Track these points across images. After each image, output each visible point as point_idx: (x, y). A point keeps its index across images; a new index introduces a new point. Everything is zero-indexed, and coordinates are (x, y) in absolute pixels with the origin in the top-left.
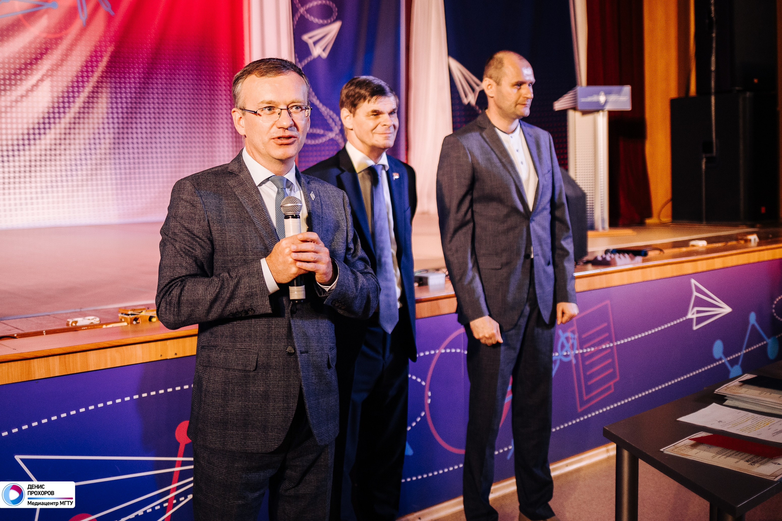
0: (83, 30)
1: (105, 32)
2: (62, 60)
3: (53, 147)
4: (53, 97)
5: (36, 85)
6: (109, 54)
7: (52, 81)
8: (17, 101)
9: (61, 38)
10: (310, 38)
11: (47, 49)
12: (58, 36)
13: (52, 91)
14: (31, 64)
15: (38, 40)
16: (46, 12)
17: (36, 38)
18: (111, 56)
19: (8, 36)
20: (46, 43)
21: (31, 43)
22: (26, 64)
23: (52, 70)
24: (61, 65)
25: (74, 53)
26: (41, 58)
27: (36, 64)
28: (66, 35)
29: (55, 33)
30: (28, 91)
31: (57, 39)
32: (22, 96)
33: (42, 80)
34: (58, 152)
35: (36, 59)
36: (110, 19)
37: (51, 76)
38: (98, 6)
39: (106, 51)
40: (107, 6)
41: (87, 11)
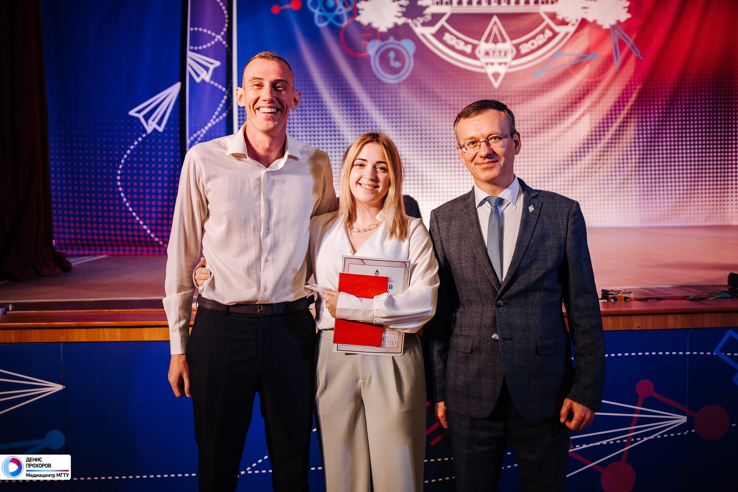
0: (617, 73)
1: (635, 74)
2: (600, 98)
3: (590, 166)
4: (591, 128)
5: (579, 119)
6: (637, 91)
7: (591, 115)
8: (564, 132)
9: (599, 81)
11: (588, 91)
12: (597, 79)
13: (591, 123)
14: (576, 103)
15: (582, 84)
16: (588, 62)
17: (580, 83)
18: (639, 93)
19: (559, 83)
20: (588, 86)
21: (576, 87)
22: (572, 103)
23: (592, 106)
24: (599, 102)
25: (609, 92)
26: (584, 98)
27: (580, 102)
28: (603, 78)
29: (595, 77)
30: (572, 124)
31: (596, 82)
32: (568, 128)
33: (583, 115)
35: (580, 99)
36: (639, 63)
37: (591, 111)
38: (629, 53)
39: (635, 89)
40: (637, 53)
41: (620, 58)
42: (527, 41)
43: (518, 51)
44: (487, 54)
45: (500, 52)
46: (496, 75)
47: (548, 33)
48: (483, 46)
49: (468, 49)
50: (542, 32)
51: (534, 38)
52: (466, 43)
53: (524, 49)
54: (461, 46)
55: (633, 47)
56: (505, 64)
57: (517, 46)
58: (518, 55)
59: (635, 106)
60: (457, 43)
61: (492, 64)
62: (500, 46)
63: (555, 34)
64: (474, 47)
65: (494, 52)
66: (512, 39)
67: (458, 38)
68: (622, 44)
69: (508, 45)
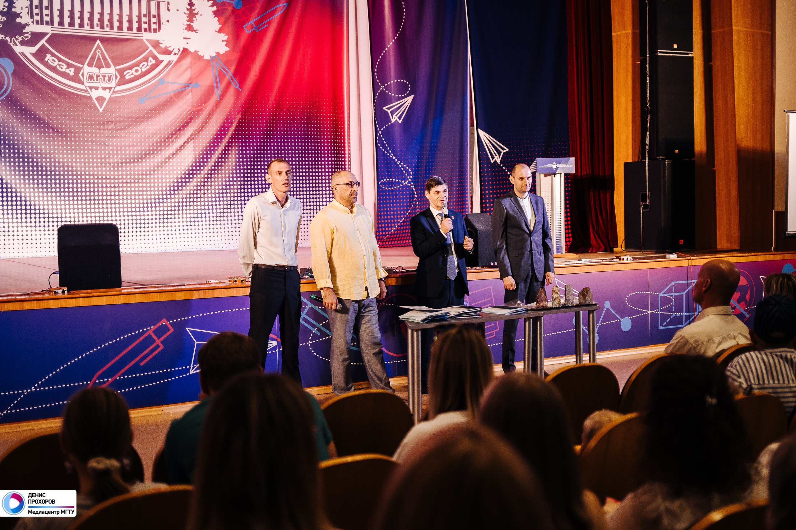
0: (218, 103)
1: (235, 103)
2: (202, 127)
3: (195, 192)
4: (195, 155)
5: (183, 146)
6: (237, 121)
7: (195, 142)
8: (169, 158)
9: (201, 110)
10: (389, 109)
11: (191, 119)
12: (199, 108)
13: (195, 150)
14: (179, 130)
15: (185, 113)
16: (191, 91)
17: (183, 111)
18: (239, 123)
19: (163, 110)
20: (190, 114)
21: (179, 115)
22: (176, 131)
23: (195, 134)
24: (201, 130)
25: (211, 121)
26: (187, 126)
27: (183, 130)
28: (205, 107)
29: (198, 106)
30: (177, 150)
31: (198, 111)
32: (173, 154)
33: (187, 142)
34: (199, 196)
35: (183, 126)
36: (238, 94)
37: (194, 138)
38: (228, 85)
39: (235, 119)
40: (236, 85)
41: (221, 88)
42: (131, 68)
43: (122, 76)
44: (91, 77)
45: (104, 77)
46: (101, 99)
47: (152, 61)
48: (87, 70)
49: (71, 72)
50: (146, 59)
51: (137, 64)
52: (69, 66)
53: (129, 75)
54: (64, 68)
55: (232, 79)
56: (110, 89)
57: (121, 72)
58: (123, 82)
59: (235, 134)
60: (59, 65)
61: (97, 88)
62: (104, 70)
63: (159, 62)
64: (77, 70)
65: (98, 76)
66: (116, 64)
67: (60, 60)
68: (221, 75)
69: (111, 70)
